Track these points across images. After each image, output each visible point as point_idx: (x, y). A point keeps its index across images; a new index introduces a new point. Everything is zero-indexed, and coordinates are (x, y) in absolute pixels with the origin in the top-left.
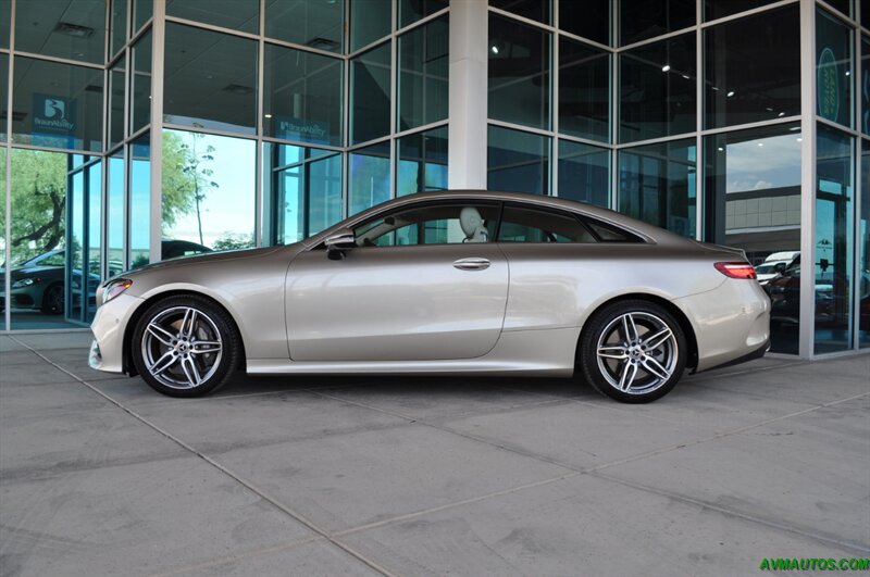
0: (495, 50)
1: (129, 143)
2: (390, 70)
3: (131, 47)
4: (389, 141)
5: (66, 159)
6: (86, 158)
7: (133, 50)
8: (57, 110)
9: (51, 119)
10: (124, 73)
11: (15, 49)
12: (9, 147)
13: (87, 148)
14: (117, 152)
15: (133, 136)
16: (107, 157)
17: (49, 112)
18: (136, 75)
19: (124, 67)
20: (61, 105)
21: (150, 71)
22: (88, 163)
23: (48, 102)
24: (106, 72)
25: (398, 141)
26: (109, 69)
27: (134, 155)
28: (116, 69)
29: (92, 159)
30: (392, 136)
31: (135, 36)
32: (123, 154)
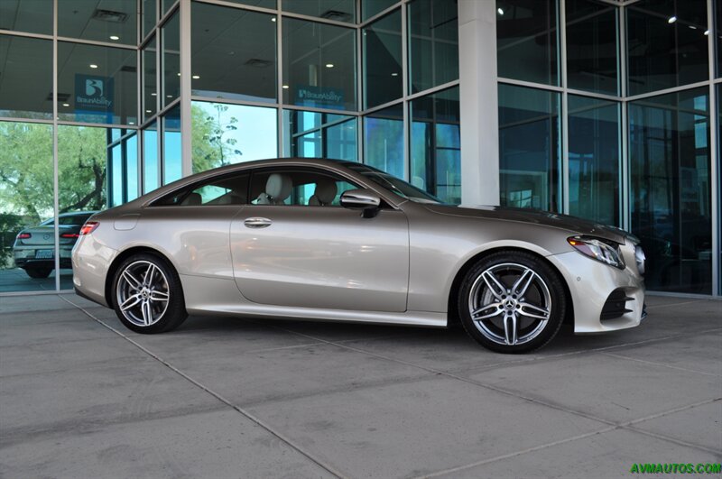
0: (501, 12)
1: (161, 116)
2: (401, 37)
3: (161, 27)
4: (402, 103)
5: (105, 134)
6: (124, 131)
7: (163, 30)
8: (97, 89)
9: (92, 97)
10: (155, 52)
11: (58, 35)
12: (55, 124)
13: (124, 122)
14: (150, 125)
15: (164, 109)
16: (142, 129)
17: (90, 91)
18: (165, 54)
19: (155, 47)
20: (99, 84)
21: (179, 49)
22: (125, 136)
23: (89, 82)
24: (139, 52)
25: (411, 103)
26: (141, 49)
27: (166, 127)
28: (147, 49)
29: (129, 132)
30: (405, 98)
31: (164, 17)
32: (156, 126)
